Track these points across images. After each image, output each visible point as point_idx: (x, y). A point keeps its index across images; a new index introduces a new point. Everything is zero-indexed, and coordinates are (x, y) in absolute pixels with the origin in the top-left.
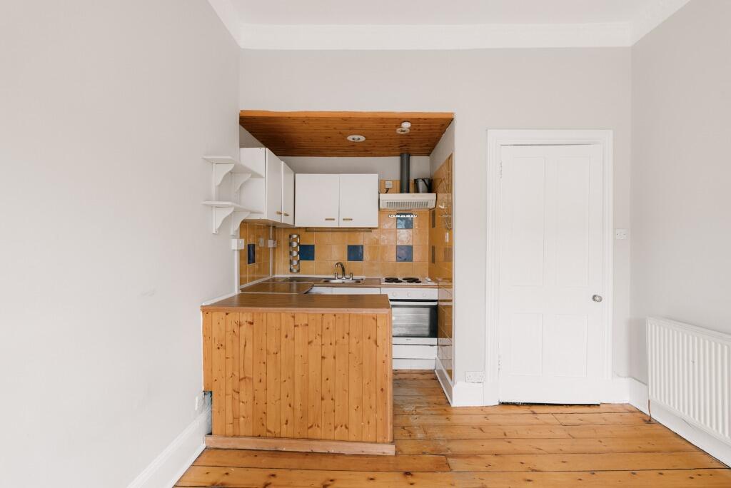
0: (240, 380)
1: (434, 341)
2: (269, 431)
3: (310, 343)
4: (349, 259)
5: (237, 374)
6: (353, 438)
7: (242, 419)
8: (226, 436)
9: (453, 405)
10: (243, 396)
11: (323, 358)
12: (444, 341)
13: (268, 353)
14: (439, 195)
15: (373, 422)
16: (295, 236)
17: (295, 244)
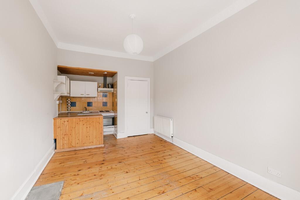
0: (65, 135)
1: (113, 126)
2: (72, 146)
3: (83, 125)
4: (88, 106)
5: (64, 134)
6: (94, 144)
7: (65, 144)
8: (60, 149)
9: (117, 138)
10: (65, 139)
11: (87, 128)
12: (115, 126)
13: (72, 128)
14: (115, 89)
15: (99, 140)
16: (69, 99)
17: (69, 102)
